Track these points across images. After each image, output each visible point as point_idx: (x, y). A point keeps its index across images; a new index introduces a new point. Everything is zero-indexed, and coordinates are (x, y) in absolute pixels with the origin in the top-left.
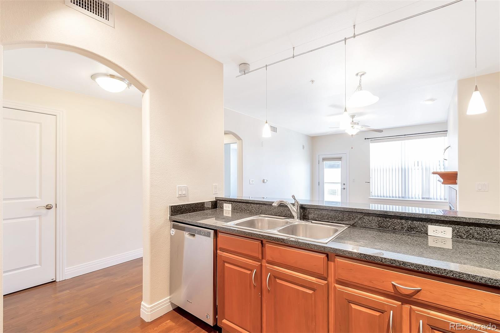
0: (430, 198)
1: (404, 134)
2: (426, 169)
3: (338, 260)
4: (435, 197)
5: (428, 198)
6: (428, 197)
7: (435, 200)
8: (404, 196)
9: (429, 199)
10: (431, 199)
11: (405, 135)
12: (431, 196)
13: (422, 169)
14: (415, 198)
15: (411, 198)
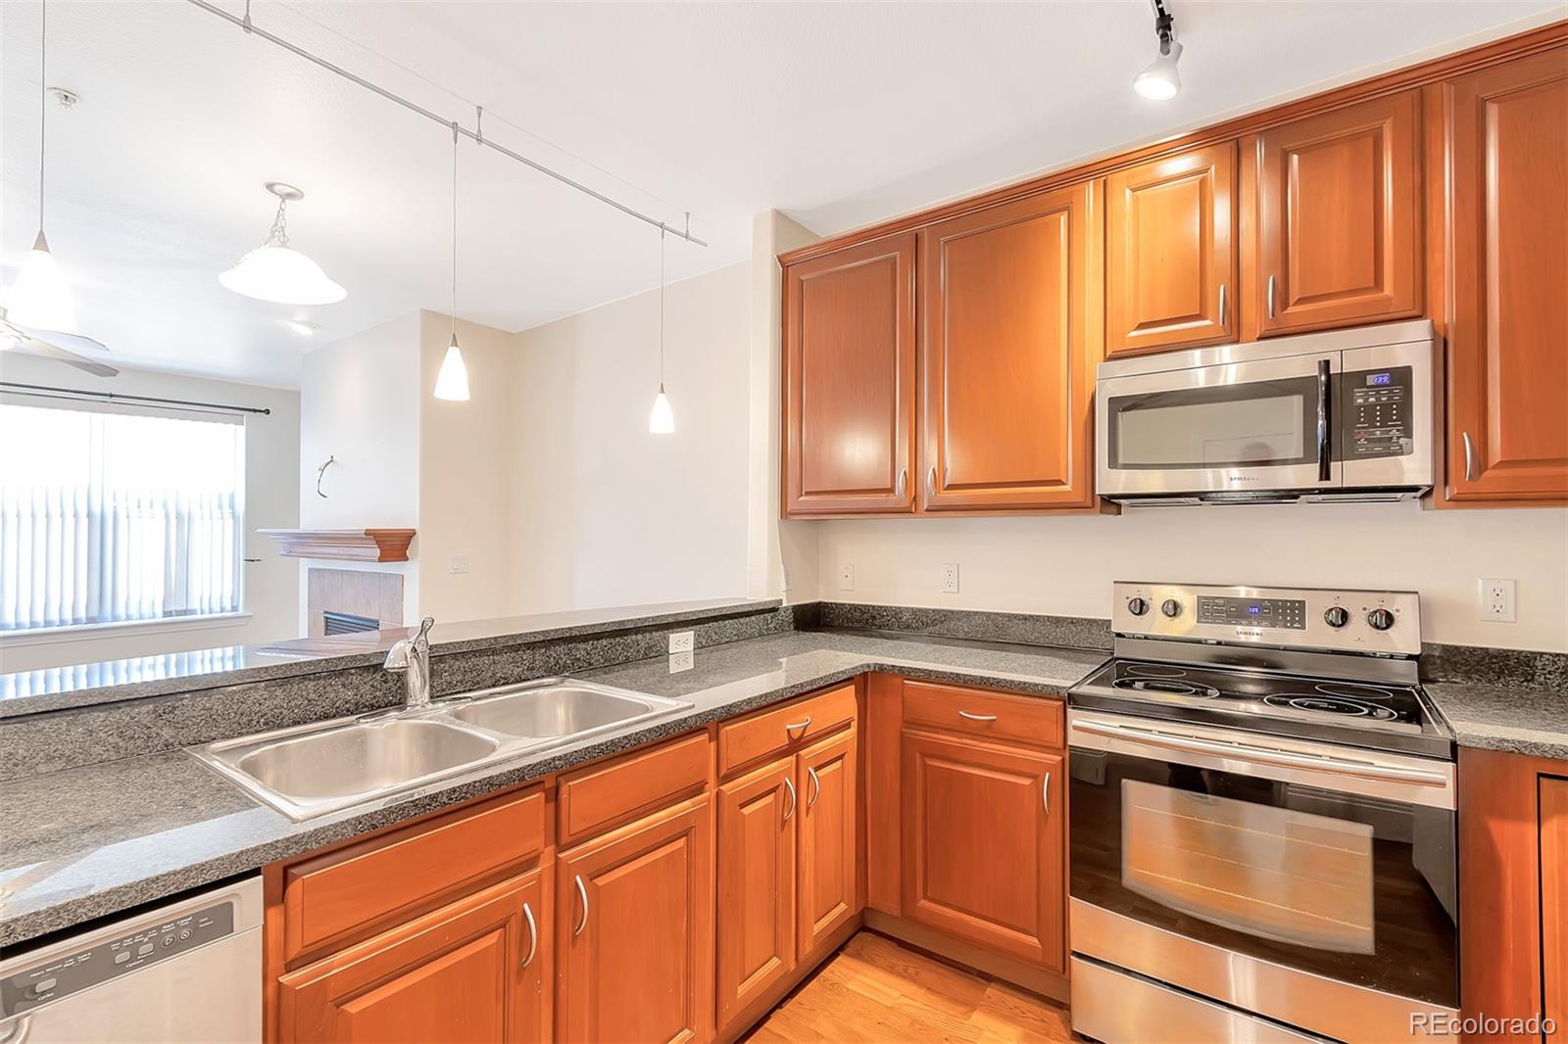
0: (190, 611)
1: (108, 393)
2: (179, 517)
3: (728, 728)
4: (206, 607)
5: (185, 612)
6: (184, 608)
7: (207, 616)
8: (94, 613)
9: (186, 615)
10: (193, 612)
11: (111, 396)
12: (195, 605)
13: (167, 516)
14: (128, 618)
15: (110, 619)
